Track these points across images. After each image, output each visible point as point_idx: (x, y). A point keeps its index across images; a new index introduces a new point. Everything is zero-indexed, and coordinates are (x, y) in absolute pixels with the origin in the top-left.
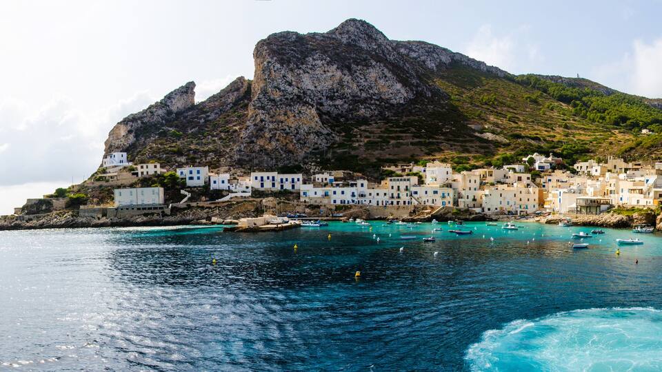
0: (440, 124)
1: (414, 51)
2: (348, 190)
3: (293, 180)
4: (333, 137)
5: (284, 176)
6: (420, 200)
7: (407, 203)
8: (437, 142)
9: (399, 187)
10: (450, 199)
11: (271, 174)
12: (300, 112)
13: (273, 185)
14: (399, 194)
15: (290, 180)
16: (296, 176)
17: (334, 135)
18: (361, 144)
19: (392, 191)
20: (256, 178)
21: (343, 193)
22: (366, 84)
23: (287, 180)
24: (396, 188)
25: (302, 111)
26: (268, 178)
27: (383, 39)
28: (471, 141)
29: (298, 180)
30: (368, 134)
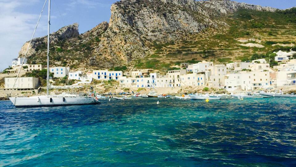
0: (219, 41)
1: (213, 5)
2: (146, 79)
4: (149, 52)
5: (112, 72)
6: (185, 83)
7: (179, 85)
8: (213, 51)
9: (174, 76)
10: (202, 81)
11: (104, 71)
13: (105, 77)
14: (174, 80)
15: (115, 74)
16: (118, 72)
17: (150, 51)
18: (165, 55)
20: (96, 73)
21: (142, 81)
23: (113, 74)
24: (172, 76)
26: (102, 73)
28: (237, 49)
29: (120, 74)
30: (171, 49)
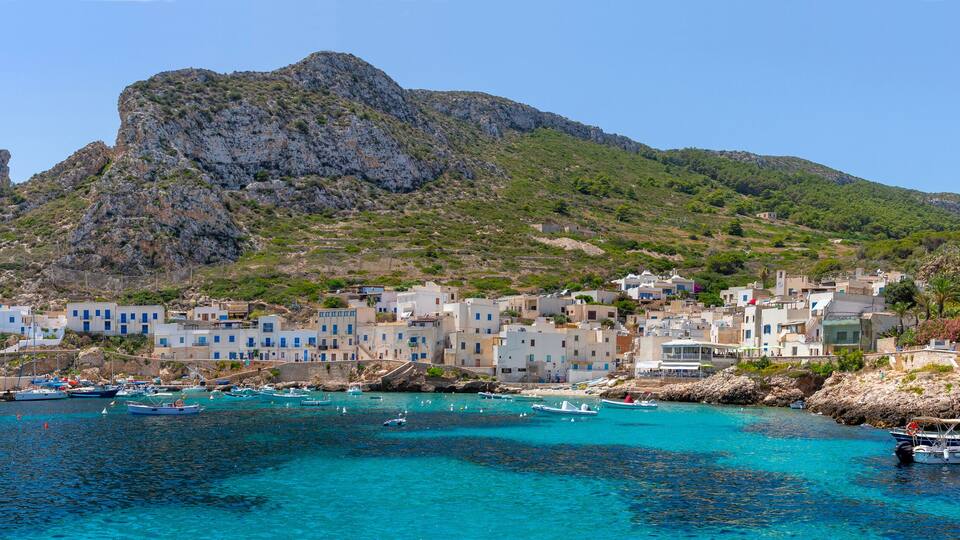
0: (475, 222)
2: (243, 336)
3: (145, 316)
4: (251, 244)
5: (129, 310)
6: (372, 352)
7: (350, 356)
9: (335, 327)
10: (428, 348)
11: (103, 307)
12: (185, 199)
13: (108, 325)
14: (335, 341)
15: (138, 316)
16: (150, 310)
17: (253, 240)
19: (324, 335)
20: (75, 314)
21: (232, 339)
22: (335, 154)
23: (133, 316)
24: (330, 328)
25: (189, 198)
26: (98, 313)
27: (385, 84)
29: (155, 316)
